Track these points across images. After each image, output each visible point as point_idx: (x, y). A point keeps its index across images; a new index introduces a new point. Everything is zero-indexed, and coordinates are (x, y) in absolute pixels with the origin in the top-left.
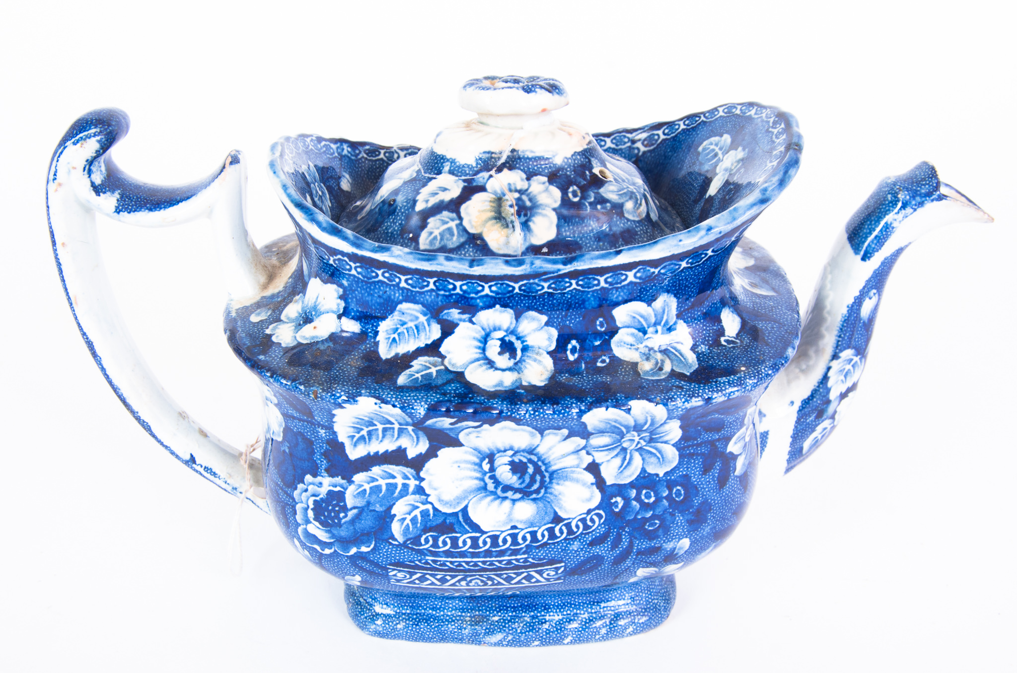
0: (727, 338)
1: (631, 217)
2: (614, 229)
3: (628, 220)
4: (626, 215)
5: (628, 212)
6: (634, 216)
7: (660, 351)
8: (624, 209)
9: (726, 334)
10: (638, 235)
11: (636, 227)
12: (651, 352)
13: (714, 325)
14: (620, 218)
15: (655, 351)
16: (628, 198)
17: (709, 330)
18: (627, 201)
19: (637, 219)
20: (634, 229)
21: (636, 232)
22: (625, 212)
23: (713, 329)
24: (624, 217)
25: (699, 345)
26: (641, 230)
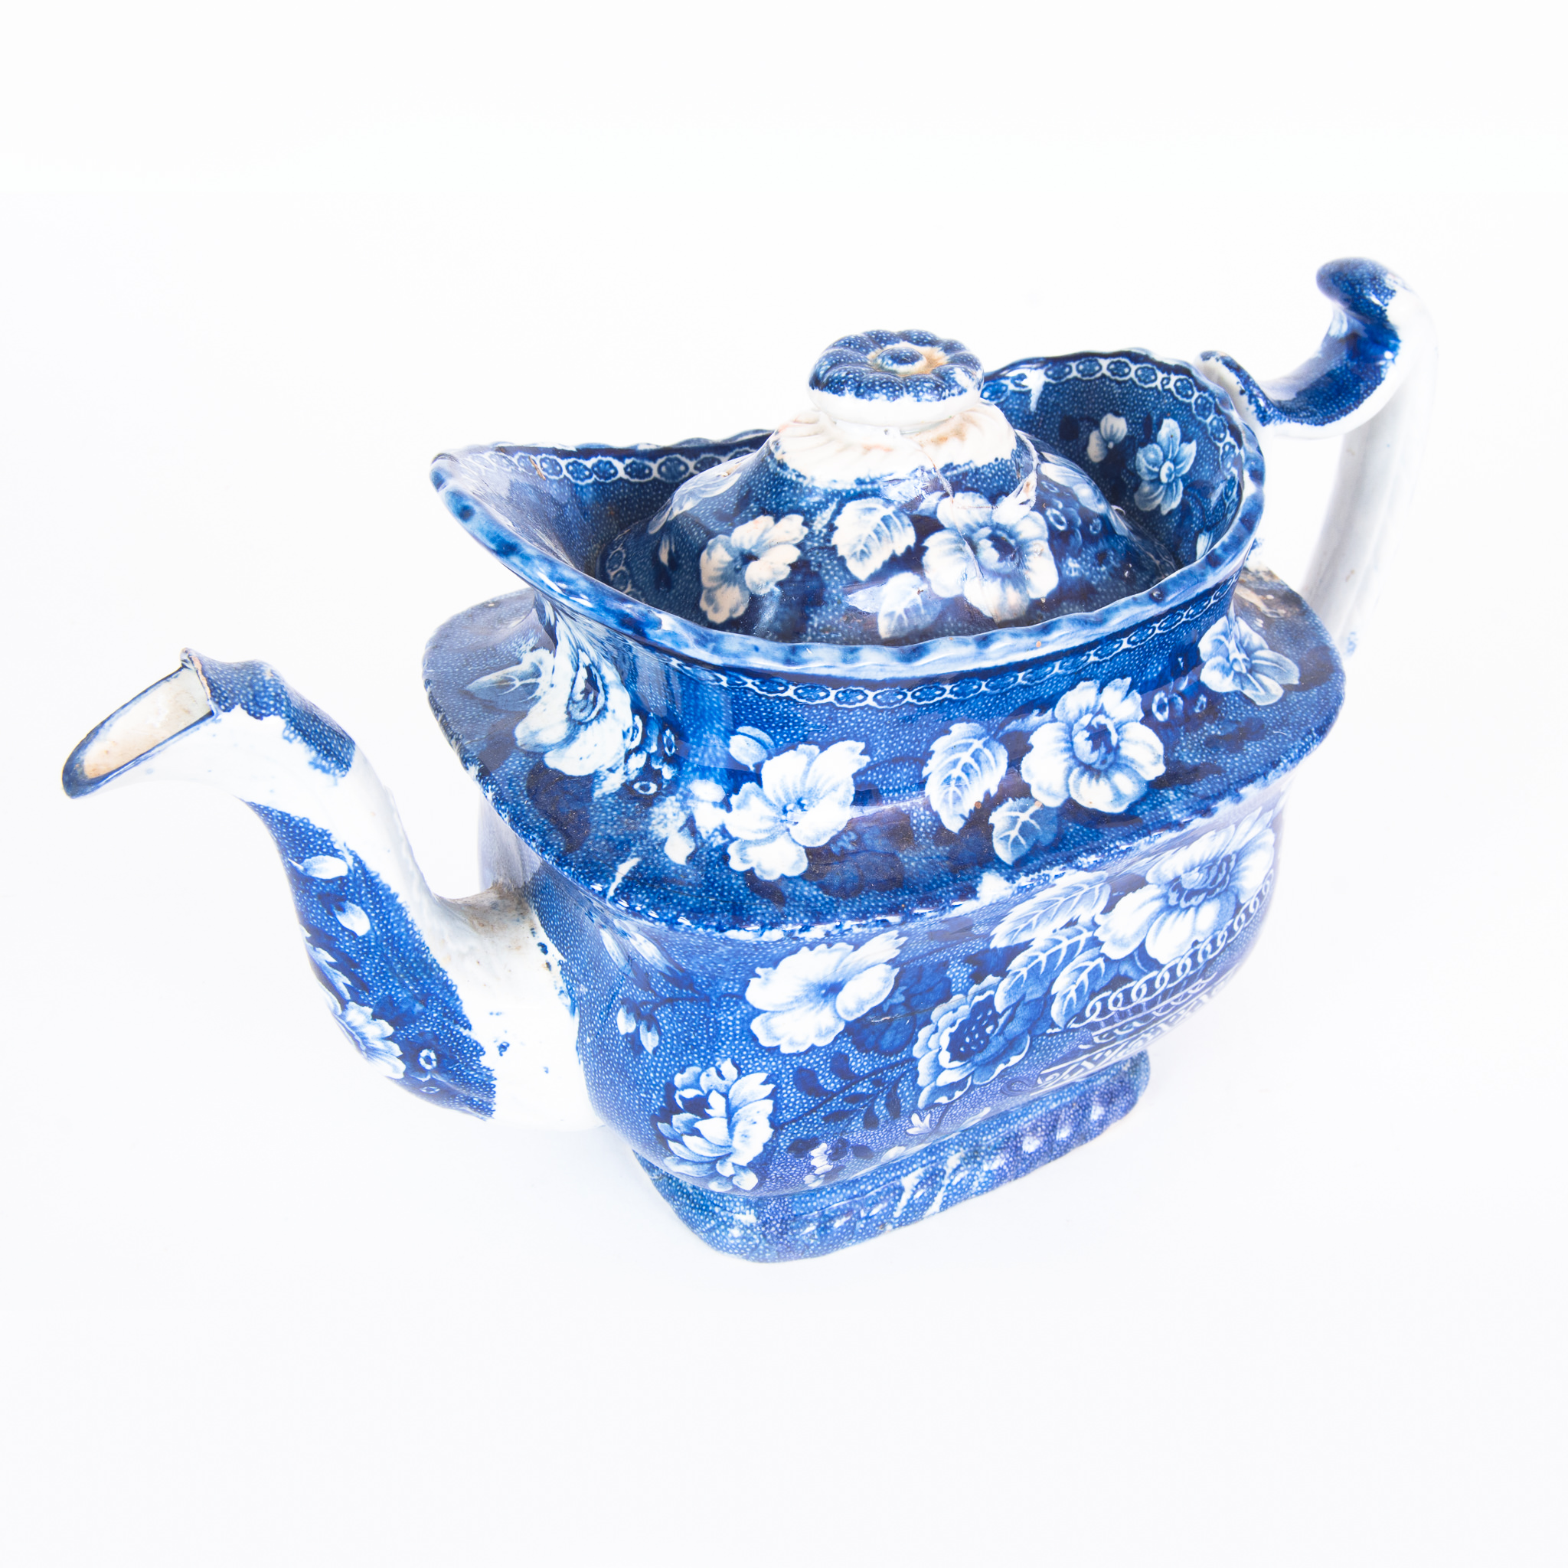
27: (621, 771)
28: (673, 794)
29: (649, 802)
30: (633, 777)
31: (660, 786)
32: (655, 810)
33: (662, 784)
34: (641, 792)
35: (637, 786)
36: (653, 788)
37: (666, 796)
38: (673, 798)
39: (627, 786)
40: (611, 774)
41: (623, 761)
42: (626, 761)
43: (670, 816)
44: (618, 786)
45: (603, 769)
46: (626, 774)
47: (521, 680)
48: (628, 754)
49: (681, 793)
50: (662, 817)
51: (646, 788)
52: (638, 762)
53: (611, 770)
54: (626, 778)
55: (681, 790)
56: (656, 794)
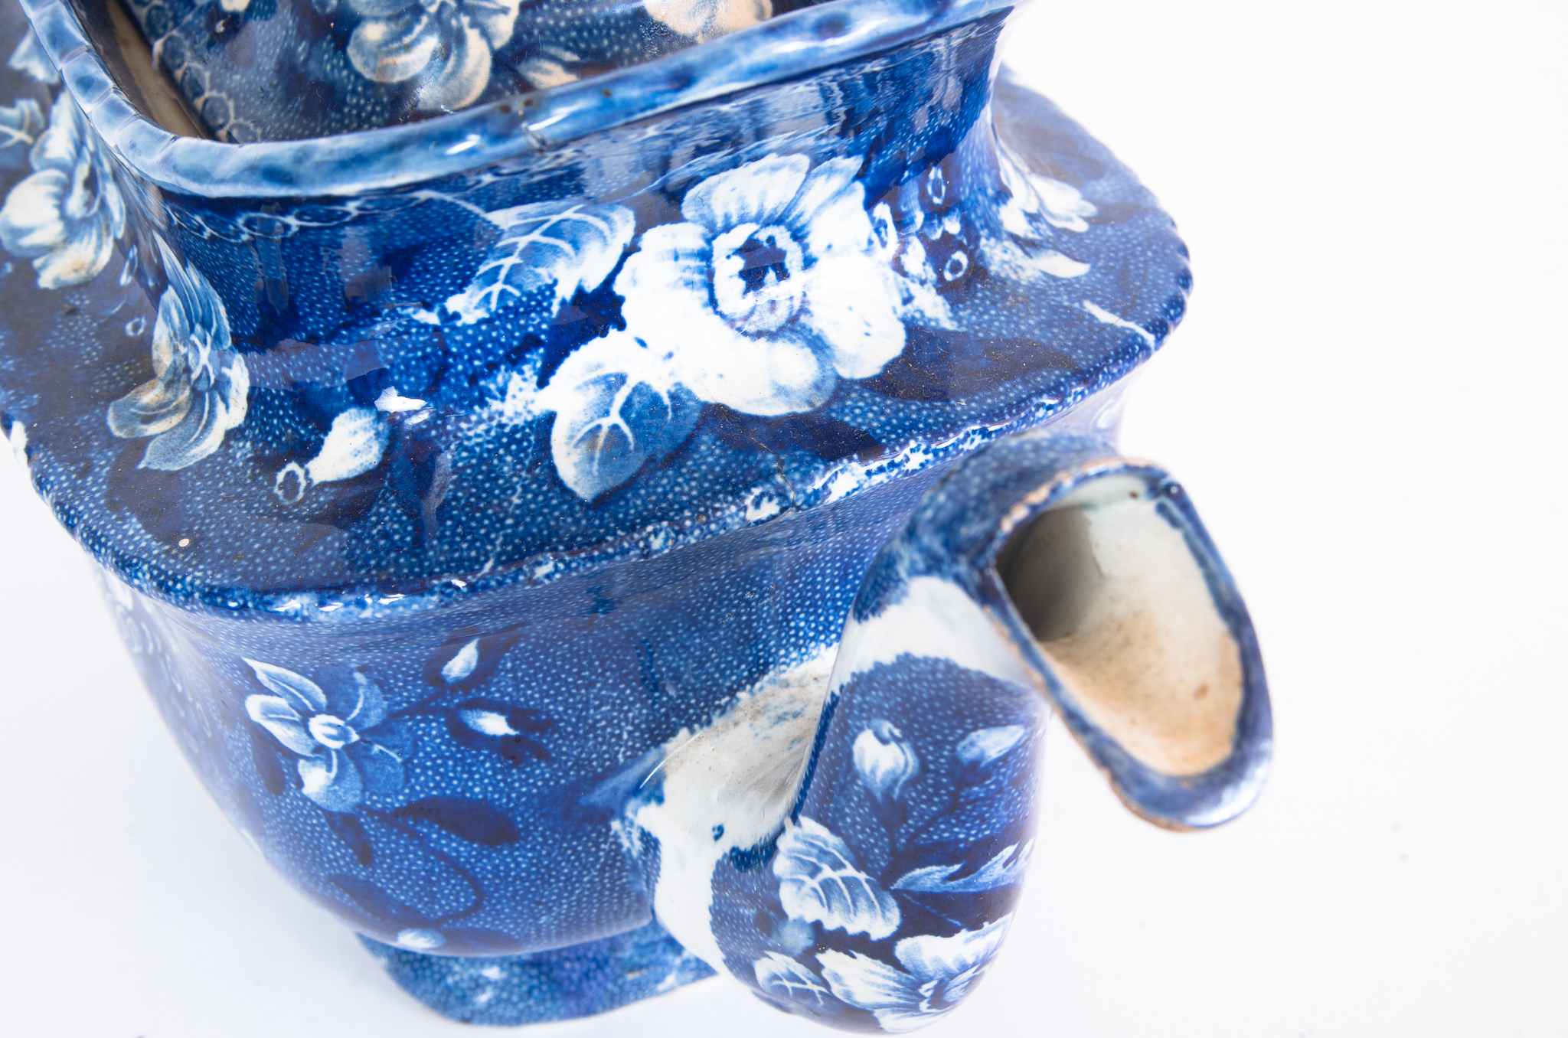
0: (300, 472)
1: (357, 63)
2: (312, 65)
3: (348, 64)
4: (351, 51)
5: (360, 46)
6: (366, 64)
7: (194, 390)
8: (355, 32)
9: (312, 465)
10: (339, 111)
11: (354, 92)
12: (184, 378)
13: (305, 426)
14: (336, 50)
15: (189, 379)
16: (388, 13)
17: (288, 426)
18: (376, 19)
19: (368, 75)
20: (344, 92)
21: (344, 103)
22: (352, 42)
23: (296, 431)
24: (344, 52)
25: (246, 439)
26: (357, 106)
27: (915, 288)
28: (978, 238)
29: (978, 271)
30: (932, 275)
31: (961, 247)
32: (993, 269)
33: (961, 242)
34: (960, 274)
35: (948, 276)
36: (960, 257)
37: (977, 247)
38: (983, 241)
39: (943, 288)
40: (915, 302)
41: (901, 278)
42: (905, 274)
43: (1006, 257)
44: (940, 299)
45: (901, 310)
46: (923, 283)
47: (607, 413)
48: (898, 267)
49: (982, 227)
50: (1006, 266)
51: (956, 267)
52: (916, 257)
53: (907, 300)
54: (929, 285)
55: (978, 224)
56: (970, 257)
